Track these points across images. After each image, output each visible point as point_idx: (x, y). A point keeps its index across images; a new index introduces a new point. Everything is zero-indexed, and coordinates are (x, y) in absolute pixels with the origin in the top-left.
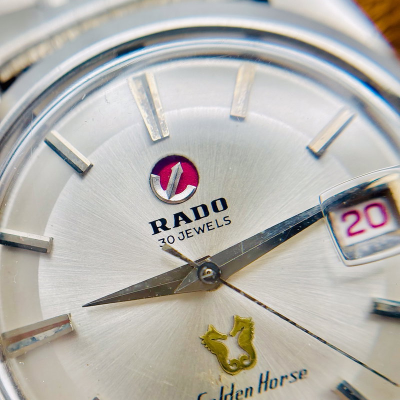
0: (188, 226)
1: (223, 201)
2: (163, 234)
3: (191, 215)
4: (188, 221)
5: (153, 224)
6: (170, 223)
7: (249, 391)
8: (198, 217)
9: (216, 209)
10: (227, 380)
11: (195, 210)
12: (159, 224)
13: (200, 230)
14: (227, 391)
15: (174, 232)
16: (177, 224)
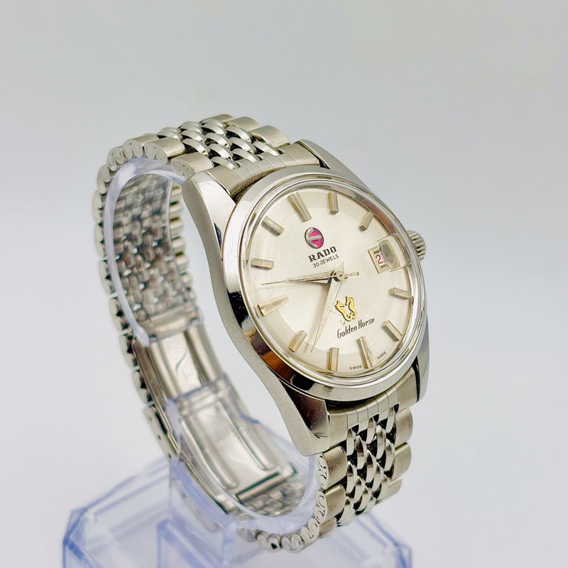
0: (324, 258)
1: (334, 248)
2: (314, 262)
3: (324, 254)
4: (323, 256)
5: (310, 257)
6: (316, 257)
7: (355, 328)
8: (326, 255)
9: (332, 252)
10: (347, 324)
11: (324, 251)
12: (312, 257)
13: (328, 260)
14: (348, 328)
15: (318, 261)
16: (319, 258)
